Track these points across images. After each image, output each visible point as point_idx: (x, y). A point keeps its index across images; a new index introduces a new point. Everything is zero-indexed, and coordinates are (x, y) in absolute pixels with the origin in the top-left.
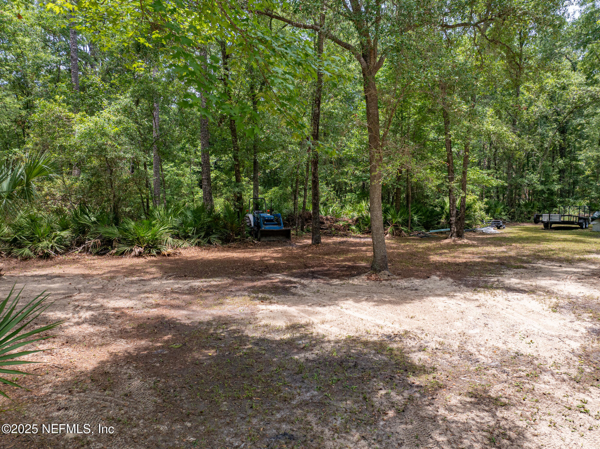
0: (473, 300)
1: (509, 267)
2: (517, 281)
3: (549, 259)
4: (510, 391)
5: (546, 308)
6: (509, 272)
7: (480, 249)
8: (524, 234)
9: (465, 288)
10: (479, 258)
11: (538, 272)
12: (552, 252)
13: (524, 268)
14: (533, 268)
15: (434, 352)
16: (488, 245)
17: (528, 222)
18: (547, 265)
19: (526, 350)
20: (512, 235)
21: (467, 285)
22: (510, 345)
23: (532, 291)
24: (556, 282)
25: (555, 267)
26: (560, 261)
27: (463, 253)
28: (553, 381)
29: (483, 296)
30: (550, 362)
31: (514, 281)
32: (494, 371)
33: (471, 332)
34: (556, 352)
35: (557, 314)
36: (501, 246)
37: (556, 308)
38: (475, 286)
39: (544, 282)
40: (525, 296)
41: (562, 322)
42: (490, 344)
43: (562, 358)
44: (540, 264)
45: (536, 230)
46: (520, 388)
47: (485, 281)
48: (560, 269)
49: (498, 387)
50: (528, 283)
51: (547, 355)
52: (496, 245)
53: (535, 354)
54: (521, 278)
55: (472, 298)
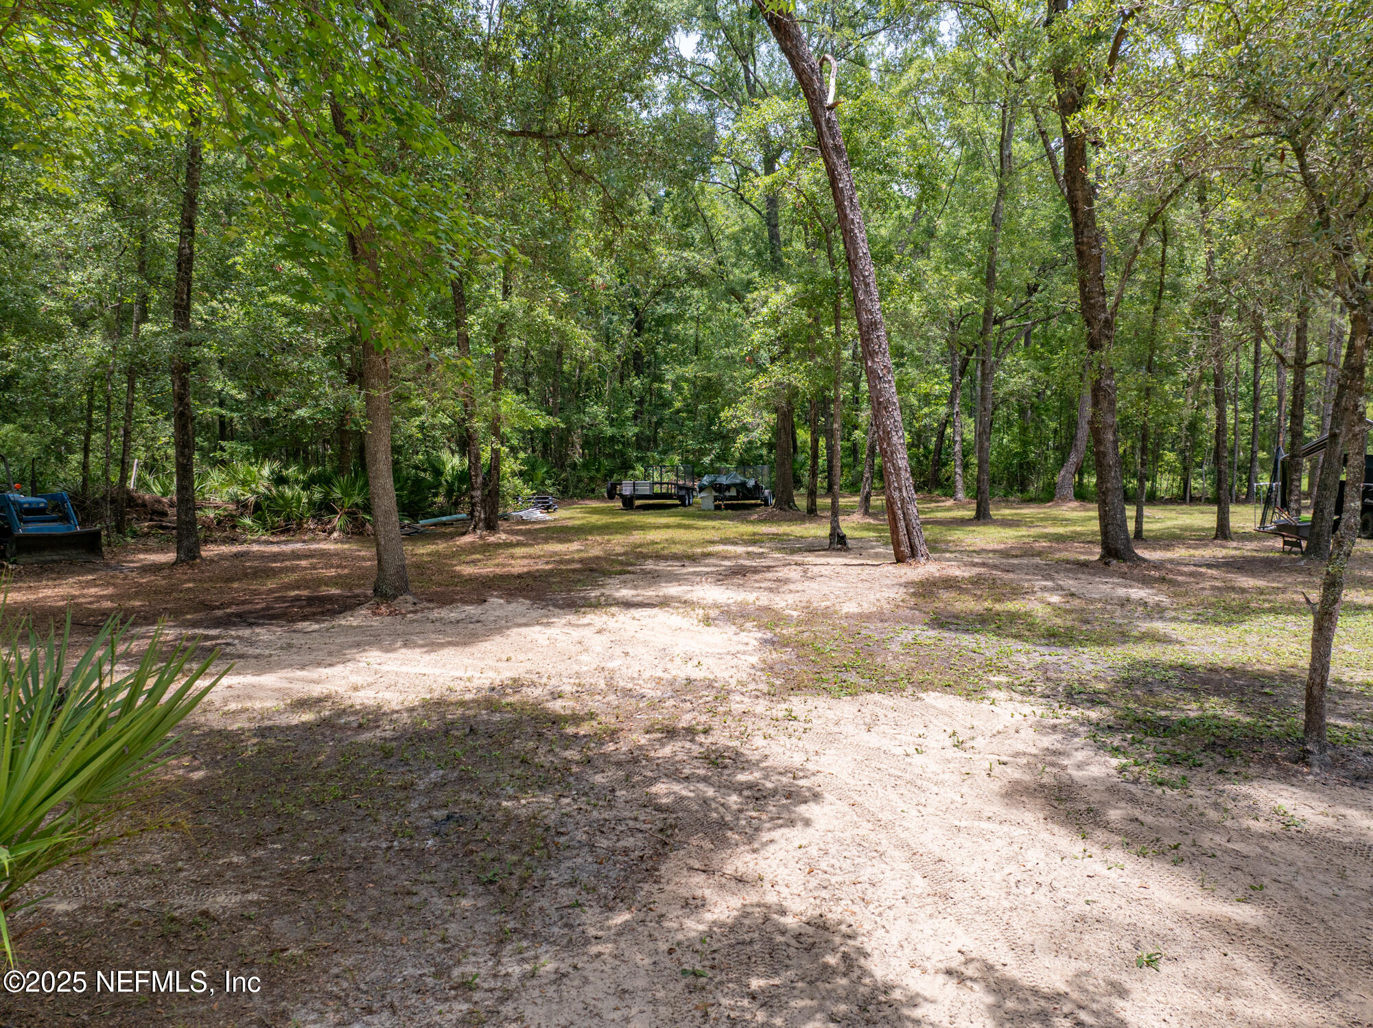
0: (585, 625)
1: (607, 574)
2: (633, 592)
3: (658, 557)
4: (703, 718)
5: (696, 622)
6: (610, 581)
7: (537, 550)
8: (595, 519)
9: (557, 611)
10: (547, 563)
11: (655, 578)
12: (659, 546)
13: (629, 572)
14: (645, 573)
15: (577, 695)
16: (546, 540)
17: (591, 499)
18: (662, 566)
19: (697, 674)
20: (577, 522)
21: (556, 606)
22: (674, 673)
23: (664, 603)
24: (690, 588)
25: (674, 567)
26: (675, 557)
27: (512, 557)
28: (746, 700)
29: (596, 619)
30: (733, 682)
31: (626, 593)
32: (671, 702)
33: (610, 665)
34: (734, 670)
35: (712, 629)
36: (570, 541)
37: (707, 621)
38: (574, 605)
39: (673, 590)
40: (656, 610)
41: (725, 636)
42: (646, 675)
43: (745, 676)
44: (650, 565)
45: (611, 512)
46: (713, 712)
47: (583, 598)
48: (685, 570)
49: (688, 717)
50: (649, 593)
51: (726, 675)
52: (561, 541)
53: (712, 677)
54: (636, 587)
55: (581, 622)
